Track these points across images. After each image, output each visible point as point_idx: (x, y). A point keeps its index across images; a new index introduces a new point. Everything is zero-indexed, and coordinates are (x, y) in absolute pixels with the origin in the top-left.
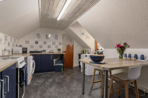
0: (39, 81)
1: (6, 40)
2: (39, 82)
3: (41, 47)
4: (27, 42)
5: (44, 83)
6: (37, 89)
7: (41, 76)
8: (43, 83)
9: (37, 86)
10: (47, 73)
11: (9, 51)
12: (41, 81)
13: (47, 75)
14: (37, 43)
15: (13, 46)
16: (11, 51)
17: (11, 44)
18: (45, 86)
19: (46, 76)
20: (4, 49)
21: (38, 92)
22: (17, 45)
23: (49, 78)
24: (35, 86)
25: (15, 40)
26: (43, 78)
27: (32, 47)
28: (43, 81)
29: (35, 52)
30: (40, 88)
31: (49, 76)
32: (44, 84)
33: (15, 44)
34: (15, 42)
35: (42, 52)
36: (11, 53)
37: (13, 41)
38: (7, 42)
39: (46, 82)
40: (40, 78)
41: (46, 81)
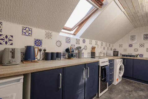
0: (127, 87)
1: (102, 45)
2: (125, 88)
3: (136, 50)
4: (121, 46)
5: (132, 91)
6: (120, 92)
7: (132, 84)
8: (129, 91)
9: (122, 90)
10: (142, 84)
11: (104, 54)
12: (128, 88)
13: (142, 85)
14: (131, 46)
15: (108, 50)
16: (106, 53)
17: (106, 48)
18: (130, 94)
19: (138, 86)
20: (100, 52)
21: (119, 96)
22: (111, 49)
23: (142, 90)
24: (120, 89)
25: (110, 45)
26: (133, 87)
27: (125, 50)
28: (131, 89)
29: (127, 56)
30: (123, 93)
31: (142, 88)
32: (131, 93)
33: (110, 48)
34: (110, 46)
35: (137, 56)
36: (106, 55)
37: (108, 46)
38: (103, 47)
39: (133, 92)
40: (129, 84)
41: (135, 91)
